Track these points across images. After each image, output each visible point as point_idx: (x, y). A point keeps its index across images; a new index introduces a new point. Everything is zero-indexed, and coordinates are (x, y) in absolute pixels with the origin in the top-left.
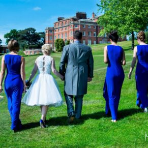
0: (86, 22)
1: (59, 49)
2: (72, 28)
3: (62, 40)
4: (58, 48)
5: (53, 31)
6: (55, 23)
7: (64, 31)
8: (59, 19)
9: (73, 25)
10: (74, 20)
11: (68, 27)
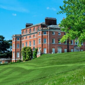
0: (56, 29)
1: (27, 58)
2: (41, 35)
3: (30, 48)
4: (25, 57)
5: (21, 38)
6: (23, 30)
7: (32, 38)
8: (27, 26)
9: (41, 31)
10: (43, 26)
11: (36, 34)
